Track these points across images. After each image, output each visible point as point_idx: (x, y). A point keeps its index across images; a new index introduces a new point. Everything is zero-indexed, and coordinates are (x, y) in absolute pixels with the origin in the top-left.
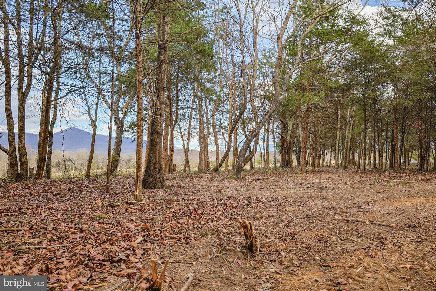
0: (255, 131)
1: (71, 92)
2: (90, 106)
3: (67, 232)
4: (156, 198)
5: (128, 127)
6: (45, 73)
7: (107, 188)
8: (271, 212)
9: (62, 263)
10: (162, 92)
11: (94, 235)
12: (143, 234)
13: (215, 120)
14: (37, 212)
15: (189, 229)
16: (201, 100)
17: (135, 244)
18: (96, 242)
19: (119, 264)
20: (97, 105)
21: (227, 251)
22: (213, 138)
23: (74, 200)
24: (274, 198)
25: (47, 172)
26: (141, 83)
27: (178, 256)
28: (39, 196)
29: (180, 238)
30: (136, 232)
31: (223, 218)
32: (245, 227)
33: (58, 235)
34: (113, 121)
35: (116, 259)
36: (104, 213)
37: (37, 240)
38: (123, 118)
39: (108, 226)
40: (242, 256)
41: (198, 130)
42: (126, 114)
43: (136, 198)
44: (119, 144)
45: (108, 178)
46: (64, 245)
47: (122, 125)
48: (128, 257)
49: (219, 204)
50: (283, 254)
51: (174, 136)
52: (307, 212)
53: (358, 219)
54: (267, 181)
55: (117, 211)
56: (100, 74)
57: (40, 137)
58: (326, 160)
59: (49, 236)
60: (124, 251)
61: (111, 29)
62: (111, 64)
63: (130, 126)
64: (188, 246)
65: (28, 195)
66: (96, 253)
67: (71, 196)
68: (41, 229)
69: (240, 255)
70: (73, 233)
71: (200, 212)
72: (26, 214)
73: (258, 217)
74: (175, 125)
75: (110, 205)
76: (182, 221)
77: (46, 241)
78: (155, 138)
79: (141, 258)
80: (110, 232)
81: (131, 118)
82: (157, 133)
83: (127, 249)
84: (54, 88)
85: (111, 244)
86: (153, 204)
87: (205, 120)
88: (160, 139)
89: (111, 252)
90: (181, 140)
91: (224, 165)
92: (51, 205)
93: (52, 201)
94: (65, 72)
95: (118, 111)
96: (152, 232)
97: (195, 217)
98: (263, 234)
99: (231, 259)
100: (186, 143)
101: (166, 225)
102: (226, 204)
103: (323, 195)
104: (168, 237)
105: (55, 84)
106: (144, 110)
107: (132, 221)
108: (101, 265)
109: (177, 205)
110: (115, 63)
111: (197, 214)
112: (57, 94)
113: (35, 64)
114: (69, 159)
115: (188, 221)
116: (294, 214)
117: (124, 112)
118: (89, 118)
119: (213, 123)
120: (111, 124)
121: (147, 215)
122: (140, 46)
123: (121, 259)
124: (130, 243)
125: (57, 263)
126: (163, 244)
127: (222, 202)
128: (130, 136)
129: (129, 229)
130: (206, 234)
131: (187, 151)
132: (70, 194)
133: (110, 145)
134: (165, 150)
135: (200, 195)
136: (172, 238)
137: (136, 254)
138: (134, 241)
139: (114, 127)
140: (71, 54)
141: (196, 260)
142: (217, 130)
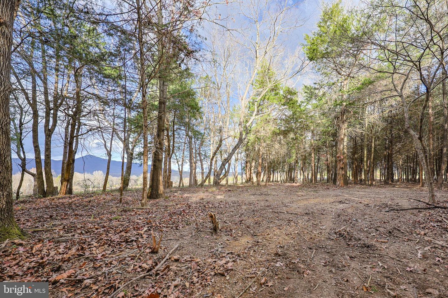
0: (227, 159)
1: (91, 130)
2: (105, 140)
3: (93, 228)
4: (157, 204)
5: (136, 156)
6: (69, 115)
7: (121, 199)
8: (233, 209)
9: (93, 244)
10: (162, 132)
11: (113, 229)
12: (148, 226)
13: (201, 151)
14: (65, 218)
15: (179, 222)
16: (191, 138)
17: (142, 232)
18: (115, 232)
19: (132, 243)
20: (112, 139)
21: (201, 232)
22: (200, 163)
23: (94, 208)
24: (236, 202)
25: (70, 189)
26: (146, 127)
27: (171, 236)
28: (65, 207)
29: (172, 227)
30: (142, 225)
31: (202, 214)
32: (211, 217)
33: (86, 231)
34: (125, 152)
35: (130, 240)
36: (119, 215)
37: (70, 235)
38: (133, 149)
39: (123, 223)
40: (210, 234)
41: (189, 158)
42: (135, 146)
43: (143, 205)
44: (129, 168)
45: (121, 193)
46: (91, 235)
47: (132, 154)
48: (138, 239)
49: (200, 206)
50: (234, 231)
51: (172, 162)
52: (253, 208)
53: (281, 211)
54: (235, 191)
55: (129, 214)
56: (114, 117)
57: (63, 163)
58: (275, 177)
59: (79, 231)
60: (135, 236)
61: (124, 87)
62: (123, 112)
63: (138, 155)
64: (177, 231)
65: (55, 207)
66: (116, 238)
67: (92, 206)
68: (72, 227)
69: (209, 233)
70: (97, 229)
71: (188, 212)
72: (57, 220)
73: (224, 213)
74: (172, 155)
75: (123, 210)
76: (175, 217)
77: (77, 234)
78: (157, 164)
79: (146, 239)
80: (125, 226)
81: (138, 149)
82: (159, 160)
83: (137, 235)
84: (76, 127)
85: (126, 233)
86: (155, 208)
87: (194, 151)
88: (161, 165)
89: (126, 236)
90: (177, 165)
91: (207, 181)
92: (76, 212)
93: (76, 210)
94: (85, 116)
95: (129, 143)
96: (154, 225)
97: (184, 214)
98: (224, 222)
99: (203, 236)
100: (180, 167)
101: (164, 220)
102: (205, 206)
103: (267, 199)
104: (165, 227)
105: (77, 124)
106: (150, 143)
107: (140, 219)
108: (119, 244)
109: (172, 208)
110: (126, 111)
111: (185, 213)
112: (78, 131)
113: (60, 109)
114: (89, 179)
115: (179, 217)
116: (245, 210)
117: (133, 145)
118: (105, 150)
119: (199, 154)
120: (124, 154)
121: (151, 215)
122: (145, 102)
123: (133, 240)
124: (139, 231)
125: (89, 245)
126: (161, 231)
127: (203, 205)
128: (138, 162)
129: (138, 223)
130: (190, 223)
131: (181, 173)
132: (91, 205)
133: (123, 169)
134: (165, 172)
135: (189, 202)
136: (167, 227)
137: (143, 238)
138: (142, 230)
139: (126, 156)
140: (90, 102)
141: (182, 238)
142: (202, 158)
